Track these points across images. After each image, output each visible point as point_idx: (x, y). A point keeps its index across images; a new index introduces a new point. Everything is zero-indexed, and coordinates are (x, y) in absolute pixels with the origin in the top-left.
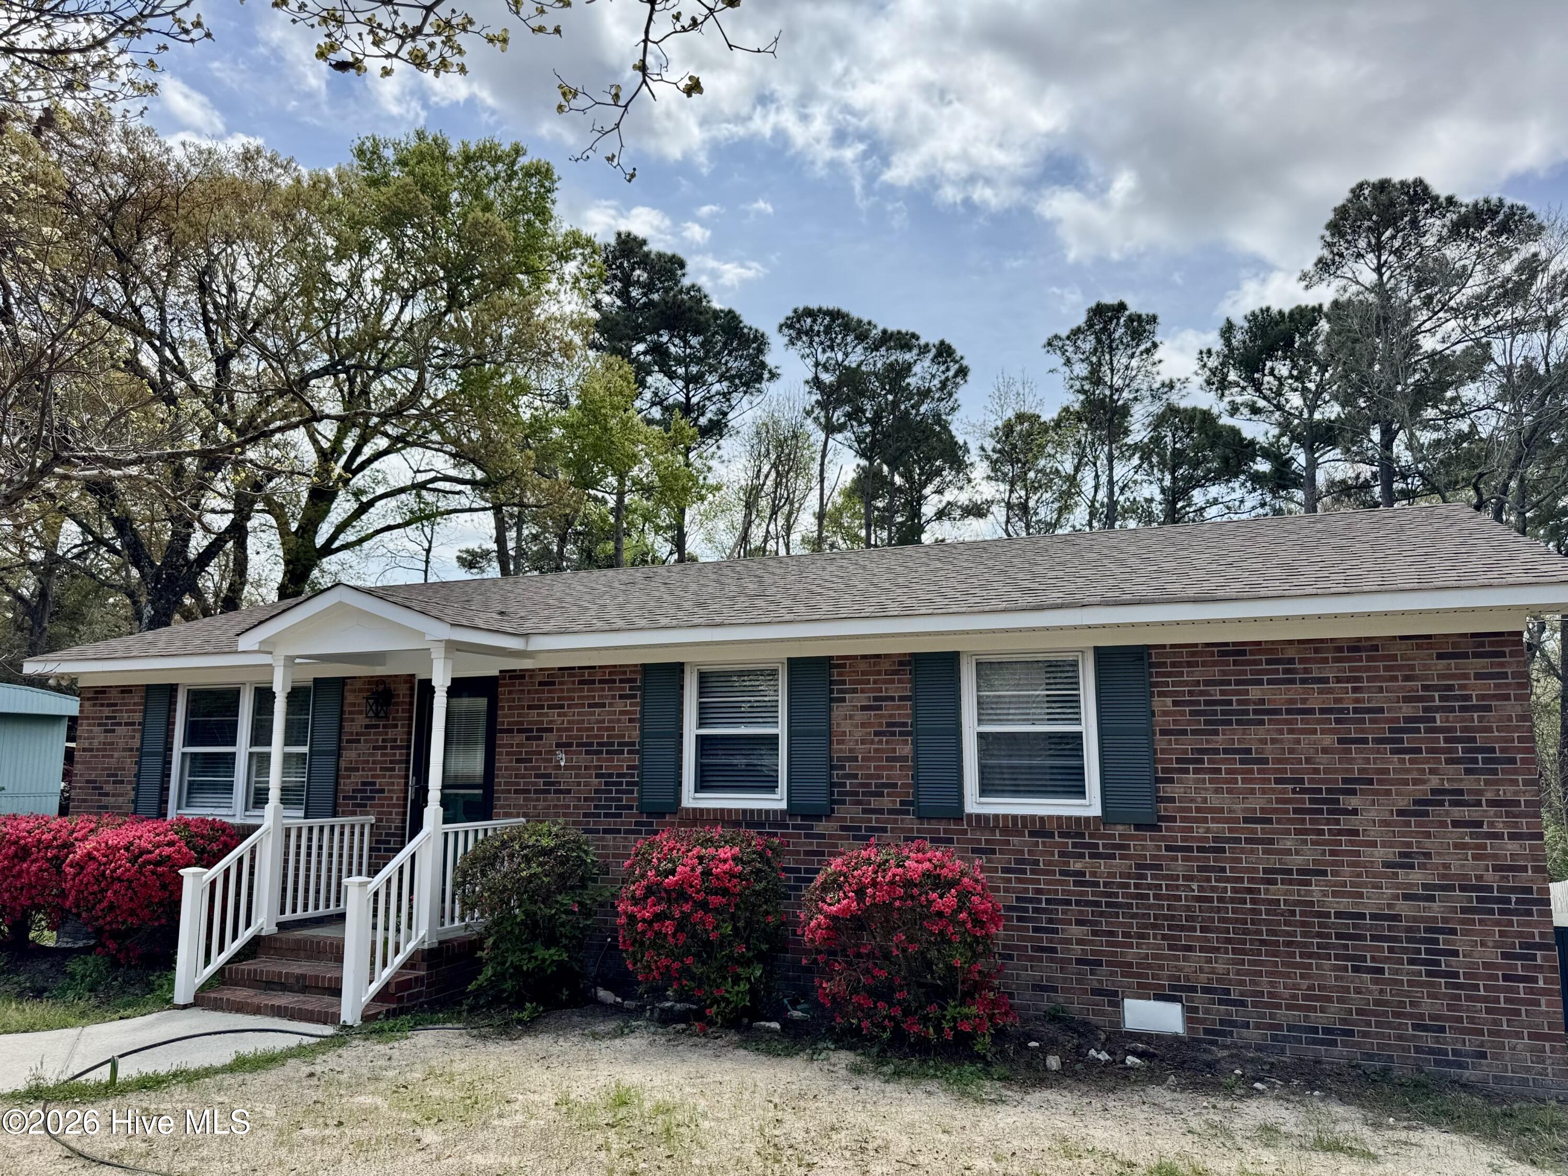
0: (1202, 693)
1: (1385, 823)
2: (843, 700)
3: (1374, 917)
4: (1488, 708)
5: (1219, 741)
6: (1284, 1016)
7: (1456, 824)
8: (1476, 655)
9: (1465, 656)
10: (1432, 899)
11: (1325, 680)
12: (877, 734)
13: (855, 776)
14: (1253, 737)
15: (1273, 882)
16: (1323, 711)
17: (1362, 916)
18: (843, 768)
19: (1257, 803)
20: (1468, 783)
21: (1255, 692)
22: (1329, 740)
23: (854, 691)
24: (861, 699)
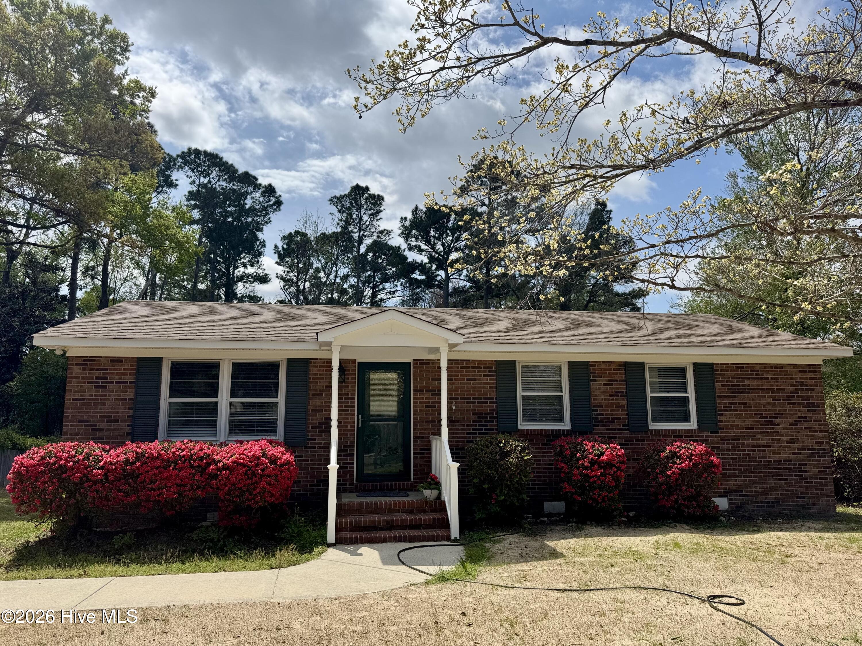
0: (731, 382)
1: (786, 428)
2: (595, 381)
3: (784, 461)
4: (812, 389)
5: (737, 400)
6: (760, 498)
7: (806, 428)
8: (810, 371)
9: (806, 371)
10: (800, 454)
11: (768, 378)
12: (611, 396)
13: (602, 414)
14: (746, 398)
15: (754, 451)
16: (768, 389)
17: (781, 461)
18: (596, 411)
19: (749, 422)
20: (809, 414)
21: (747, 382)
22: (769, 400)
23: (600, 377)
24: (604, 381)
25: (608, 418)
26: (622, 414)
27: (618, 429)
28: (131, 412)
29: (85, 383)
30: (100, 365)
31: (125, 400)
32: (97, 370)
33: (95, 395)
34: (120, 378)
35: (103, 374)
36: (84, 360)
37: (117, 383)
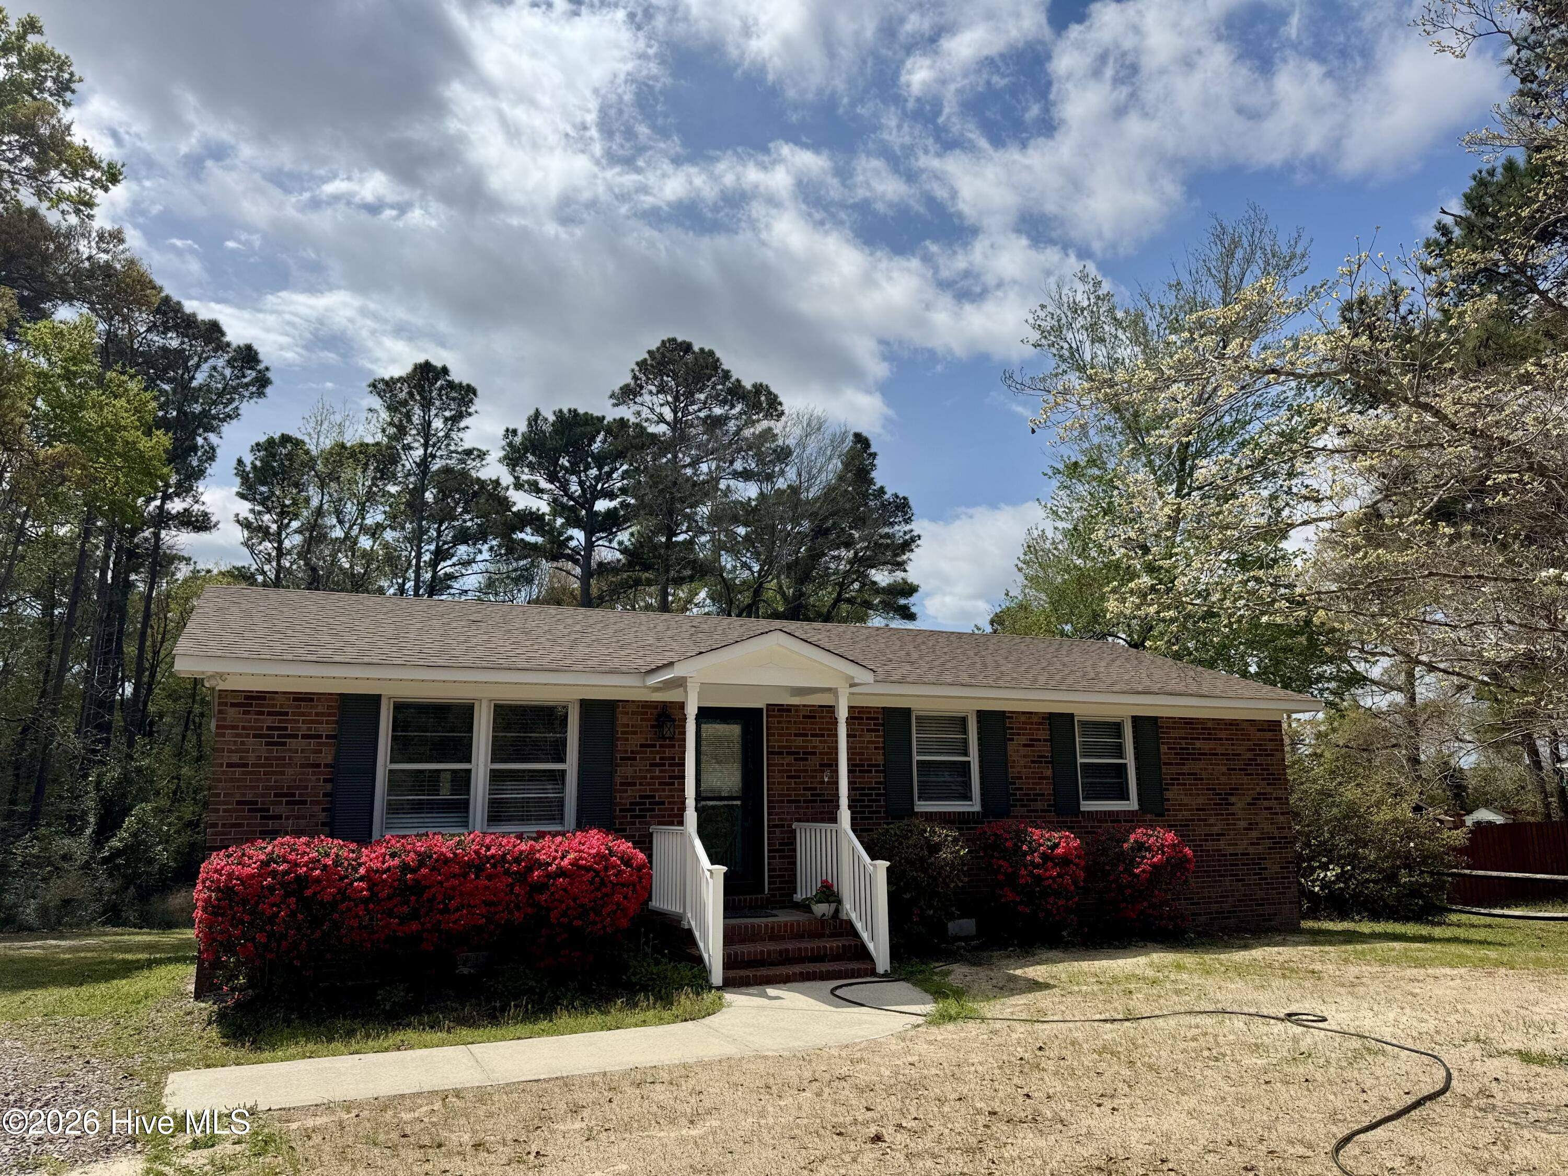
0: (1179, 743)
1: (1243, 809)
2: (1012, 740)
3: (1242, 854)
4: (1272, 755)
5: (1185, 769)
6: (1215, 907)
7: (1266, 809)
8: (1270, 730)
9: (1264, 730)
10: (1258, 844)
11: (1221, 739)
12: (1033, 762)
13: (1021, 789)
14: (1197, 766)
15: (1207, 840)
16: (1222, 754)
17: (1237, 855)
18: (1014, 783)
19: (1201, 800)
20: (1269, 790)
21: (1198, 744)
22: (1224, 769)
23: (1019, 734)
24: (1023, 740)
25: (1029, 795)
26: (1046, 788)
27: (1042, 811)
28: (329, 786)
29: (248, 736)
30: (275, 706)
31: (318, 766)
32: (270, 714)
33: (266, 759)
34: (310, 729)
35: (280, 721)
36: (247, 698)
37: (304, 737)
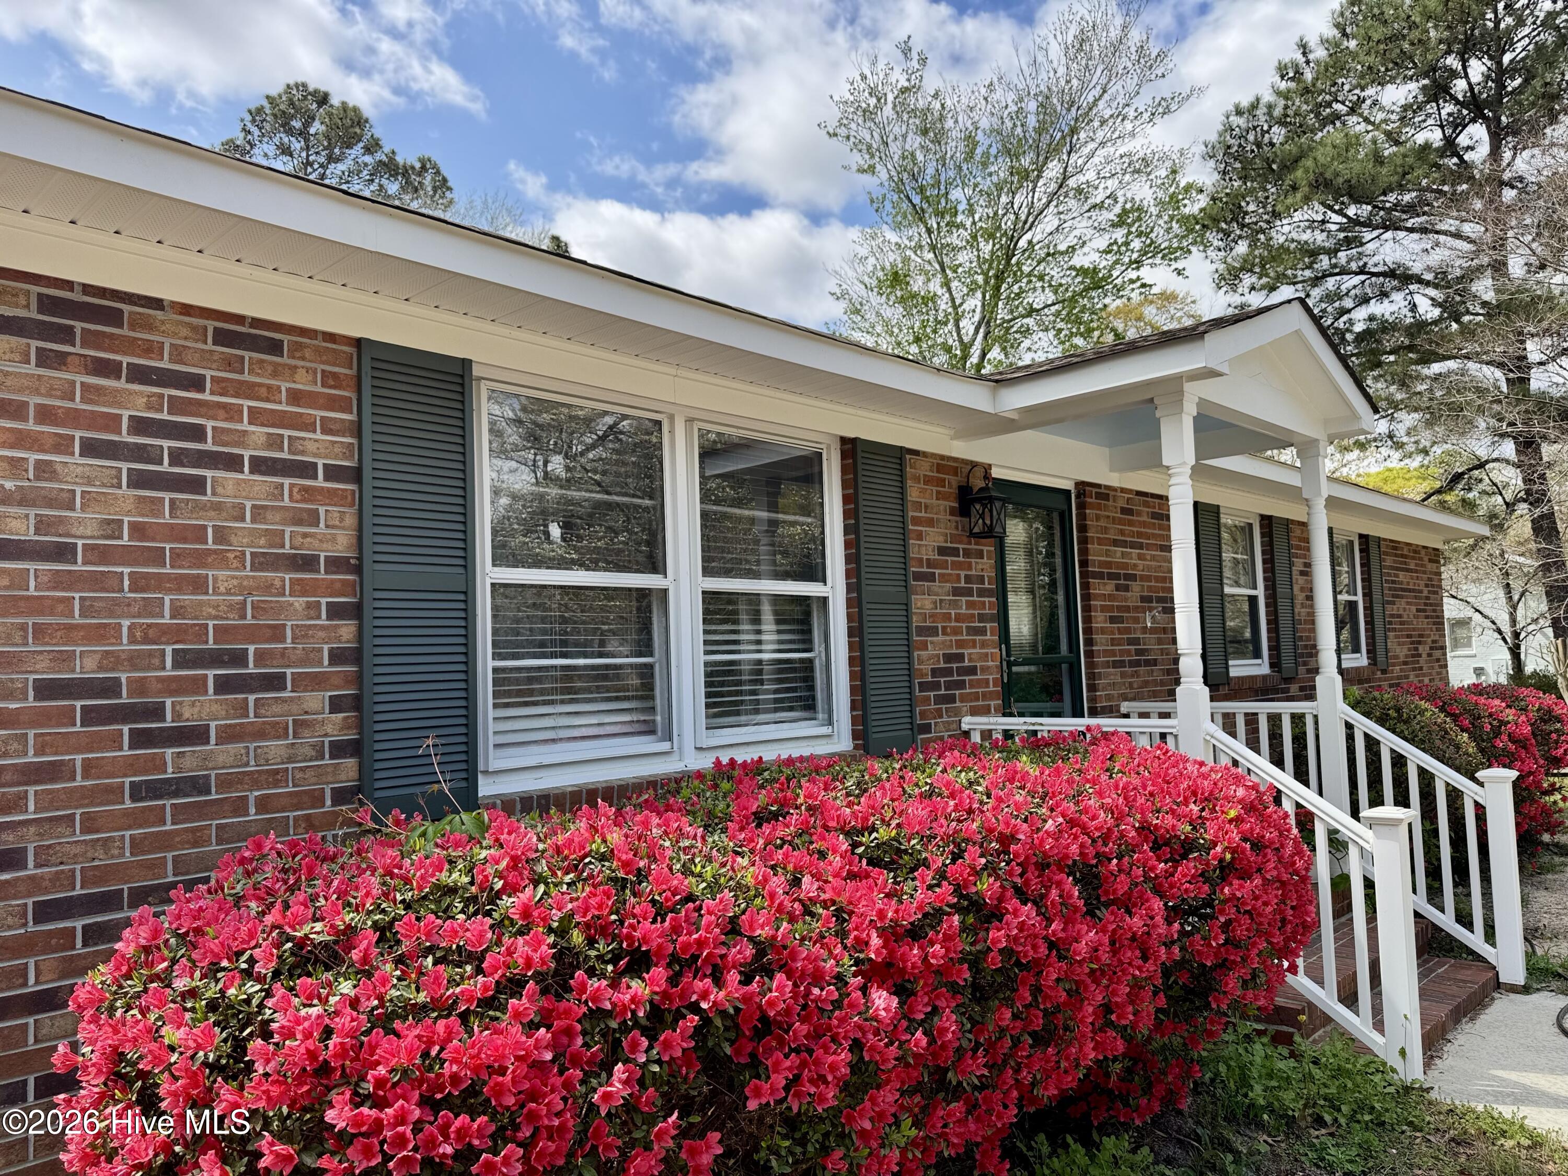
14: (1401, 606)
22: (1414, 609)
28: (347, 630)
29: (62, 445)
30: (151, 349)
31: (308, 563)
32: (139, 375)
33: (138, 530)
34: (275, 442)
35: (176, 405)
36: (48, 304)
37: (259, 465)
